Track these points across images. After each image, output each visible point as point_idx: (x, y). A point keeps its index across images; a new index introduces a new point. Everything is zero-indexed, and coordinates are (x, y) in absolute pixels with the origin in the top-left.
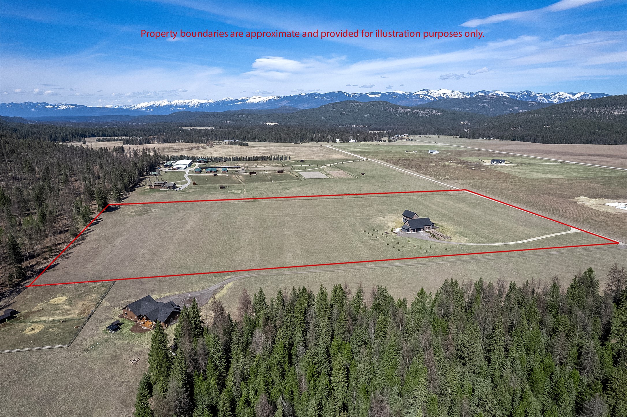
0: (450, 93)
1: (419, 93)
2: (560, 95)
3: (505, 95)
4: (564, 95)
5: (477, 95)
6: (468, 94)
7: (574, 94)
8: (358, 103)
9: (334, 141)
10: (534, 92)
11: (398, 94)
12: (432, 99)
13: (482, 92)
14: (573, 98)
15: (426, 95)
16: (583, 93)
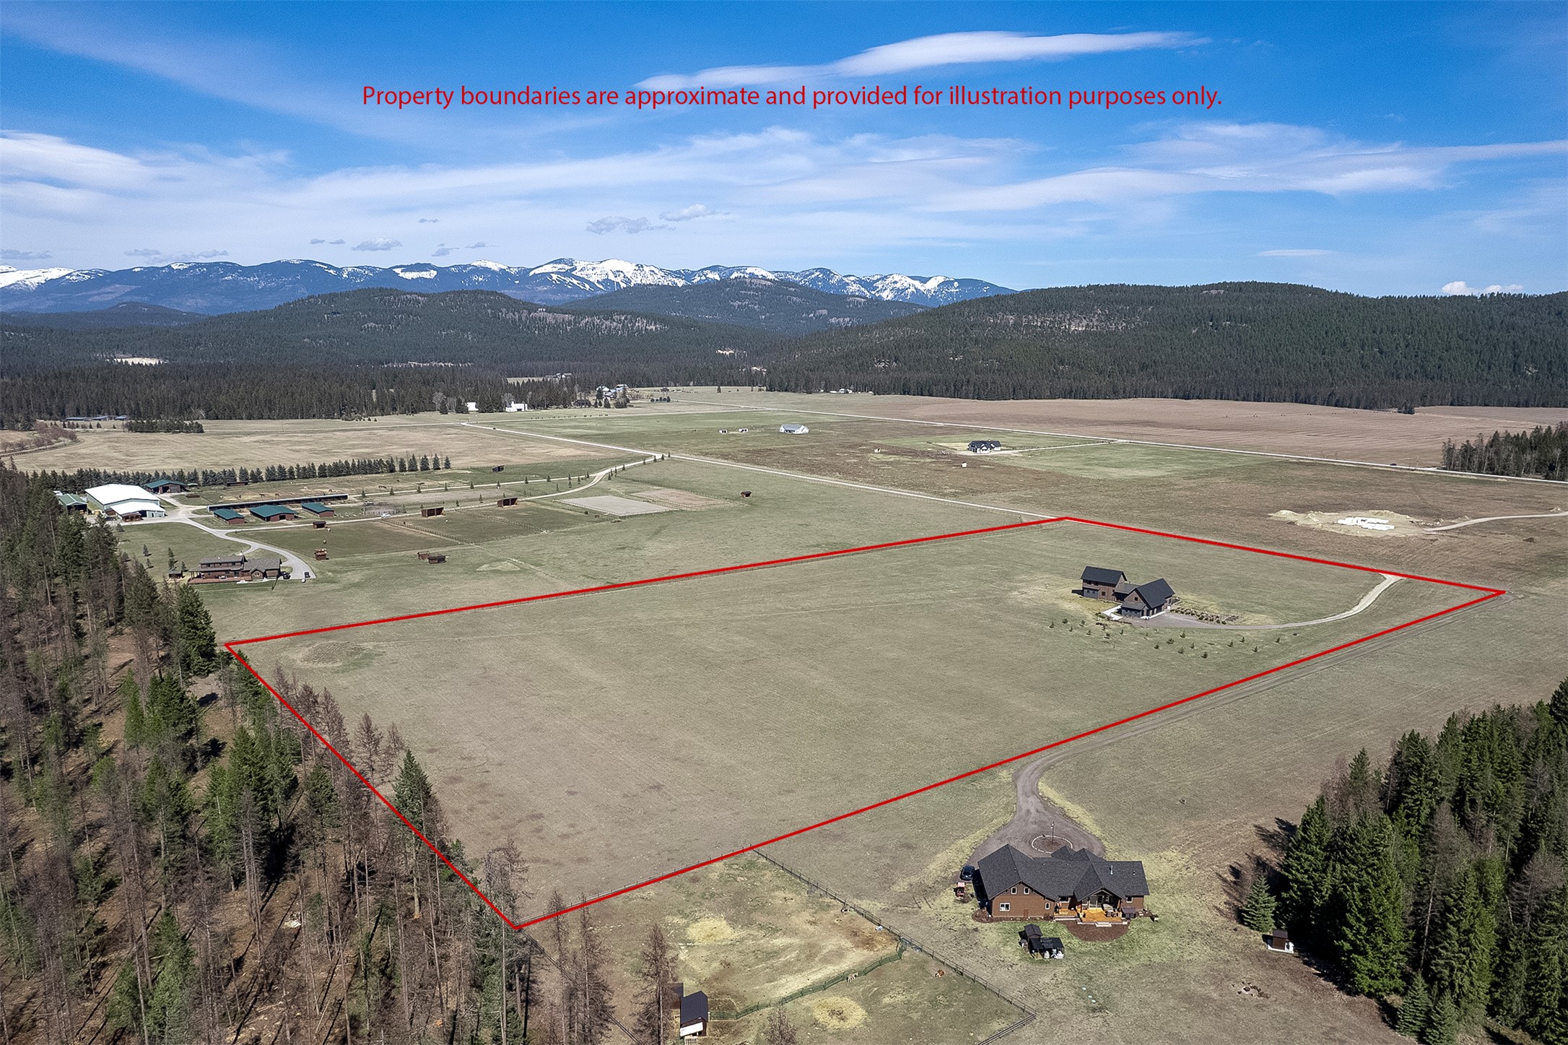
0: (632, 271)
1: (549, 268)
2: (895, 282)
3: (771, 276)
4: (904, 281)
5: (704, 278)
6: (677, 274)
7: (924, 280)
8: (409, 297)
9: (462, 409)
10: (839, 271)
11: (487, 270)
12: (587, 286)
13: (713, 269)
14: (922, 289)
15: (568, 274)
16: (941, 279)
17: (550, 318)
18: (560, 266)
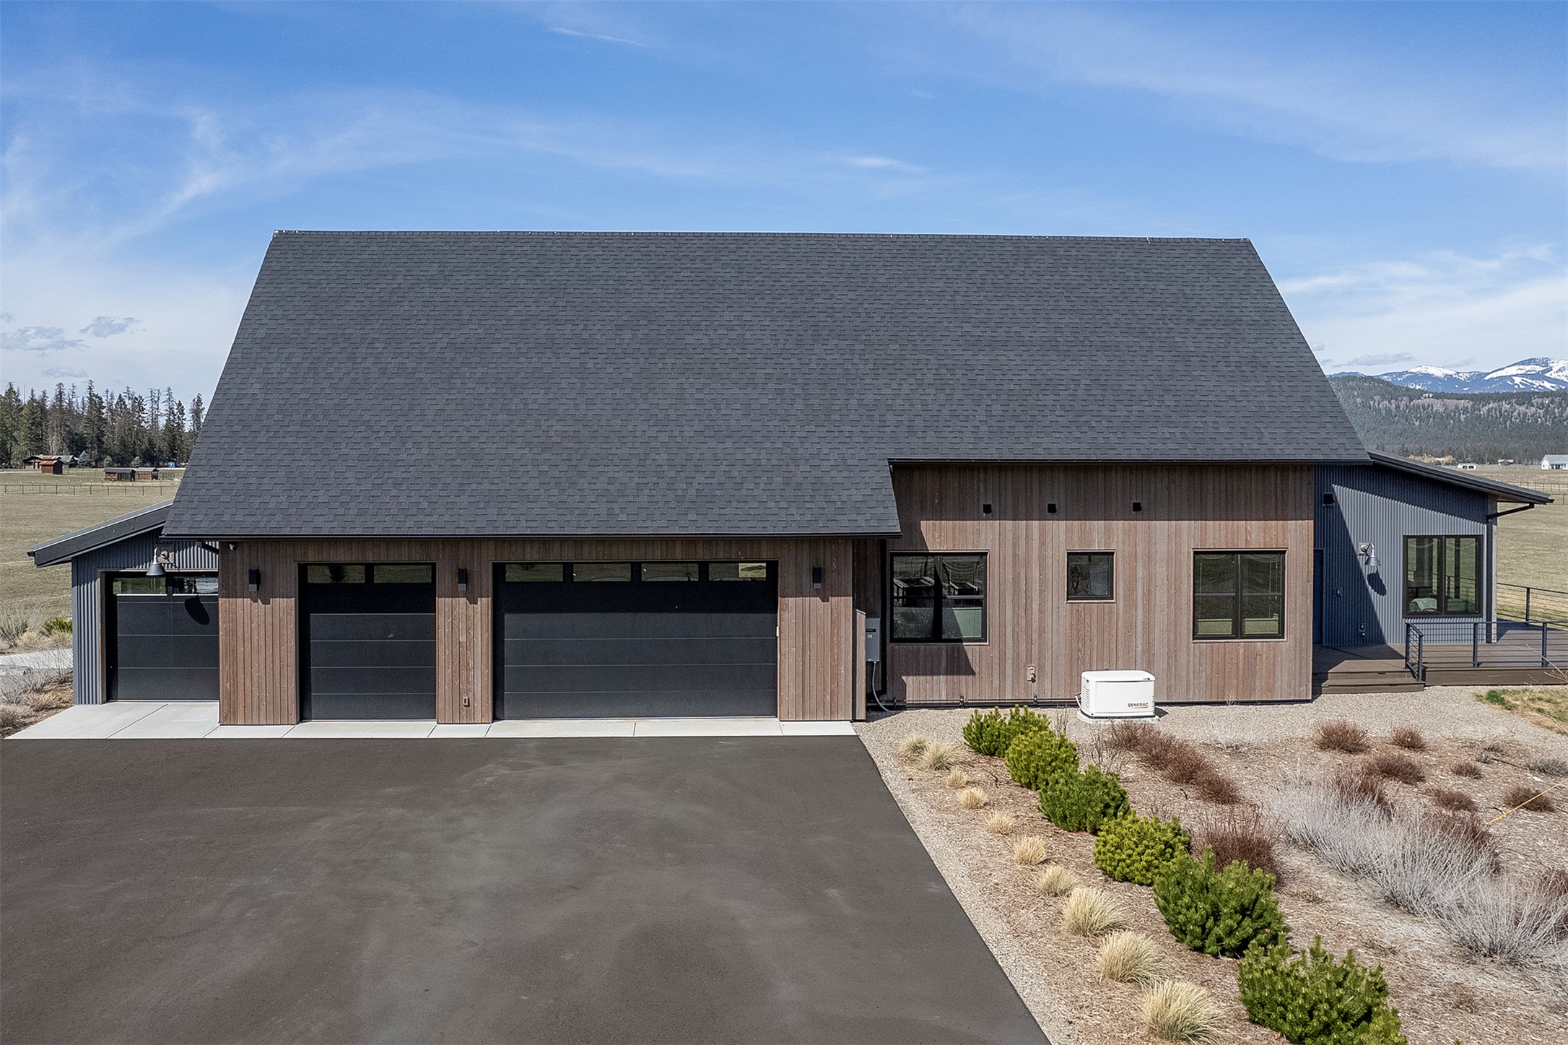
15: (1539, 376)
17: (1438, 405)
18: (1529, 368)
